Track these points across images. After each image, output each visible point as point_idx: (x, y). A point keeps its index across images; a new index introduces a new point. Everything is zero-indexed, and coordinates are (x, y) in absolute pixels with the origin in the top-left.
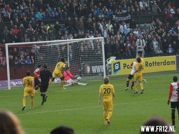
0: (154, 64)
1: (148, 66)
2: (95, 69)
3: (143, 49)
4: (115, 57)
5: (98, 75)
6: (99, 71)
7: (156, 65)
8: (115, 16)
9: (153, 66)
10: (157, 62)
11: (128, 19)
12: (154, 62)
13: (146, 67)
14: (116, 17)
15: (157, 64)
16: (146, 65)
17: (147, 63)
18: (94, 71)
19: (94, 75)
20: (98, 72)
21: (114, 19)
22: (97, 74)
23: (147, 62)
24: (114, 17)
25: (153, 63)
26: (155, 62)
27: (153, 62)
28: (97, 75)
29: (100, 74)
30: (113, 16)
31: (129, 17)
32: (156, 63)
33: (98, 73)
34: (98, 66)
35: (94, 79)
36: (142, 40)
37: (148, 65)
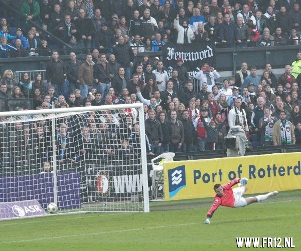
0: (272, 172)
1: (255, 177)
2: (122, 184)
3: (244, 135)
4: (174, 154)
5: (130, 199)
6: (131, 188)
7: (275, 175)
8: (173, 49)
9: (269, 176)
10: (278, 167)
11: (206, 57)
12: (271, 167)
13: (250, 178)
14: (175, 51)
15: (277, 171)
16: (252, 174)
17: (252, 170)
18: (119, 188)
19: (119, 200)
20: (128, 191)
21: (170, 57)
22: (126, 196)
23: (253, 167)
24: (171, 52)
25: (269, 169)
26: (274, 165)
27: (269, 166)
28: (126, 199)
29: (135, 198)
30: (169, 48)
31: (207, 53)
32: (275, 168)
33: (129, 194)
34: (130, 176)
35: (119, 210)
36: (241, 110)
37: (256, 173)
